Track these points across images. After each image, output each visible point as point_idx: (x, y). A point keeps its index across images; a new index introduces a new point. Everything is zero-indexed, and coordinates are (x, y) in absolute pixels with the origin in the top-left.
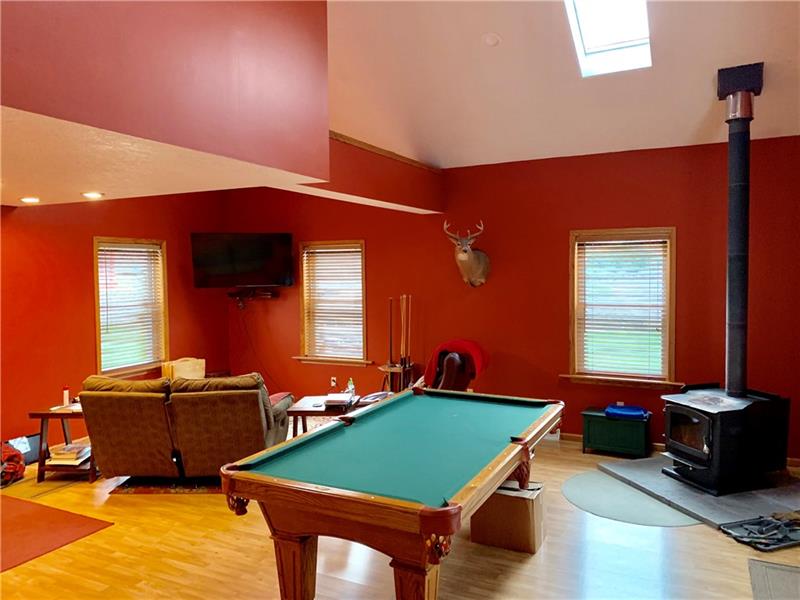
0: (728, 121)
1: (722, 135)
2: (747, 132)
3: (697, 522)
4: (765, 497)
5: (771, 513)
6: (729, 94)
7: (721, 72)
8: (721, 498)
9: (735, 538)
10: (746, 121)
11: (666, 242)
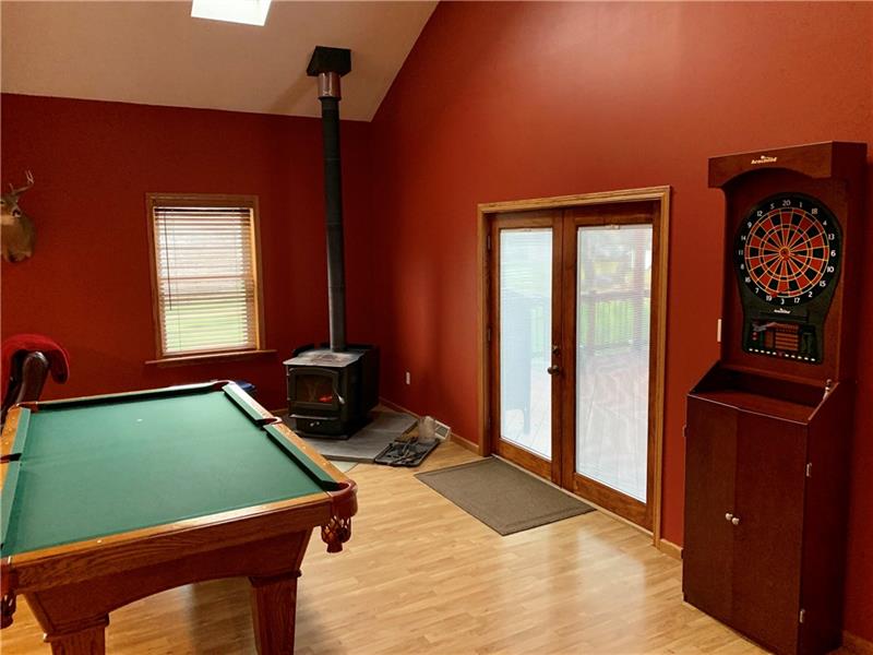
0: (322, 99)
1: (316, 111)
2: (336, 112)
3: (353, 464)
4: (378, 430)
5: (394, 438)
6: (322, 72)
7: (318, 48)
8: (350, 440)
9: (391, 465)
10: (336, 99)
11: (249, 211)
